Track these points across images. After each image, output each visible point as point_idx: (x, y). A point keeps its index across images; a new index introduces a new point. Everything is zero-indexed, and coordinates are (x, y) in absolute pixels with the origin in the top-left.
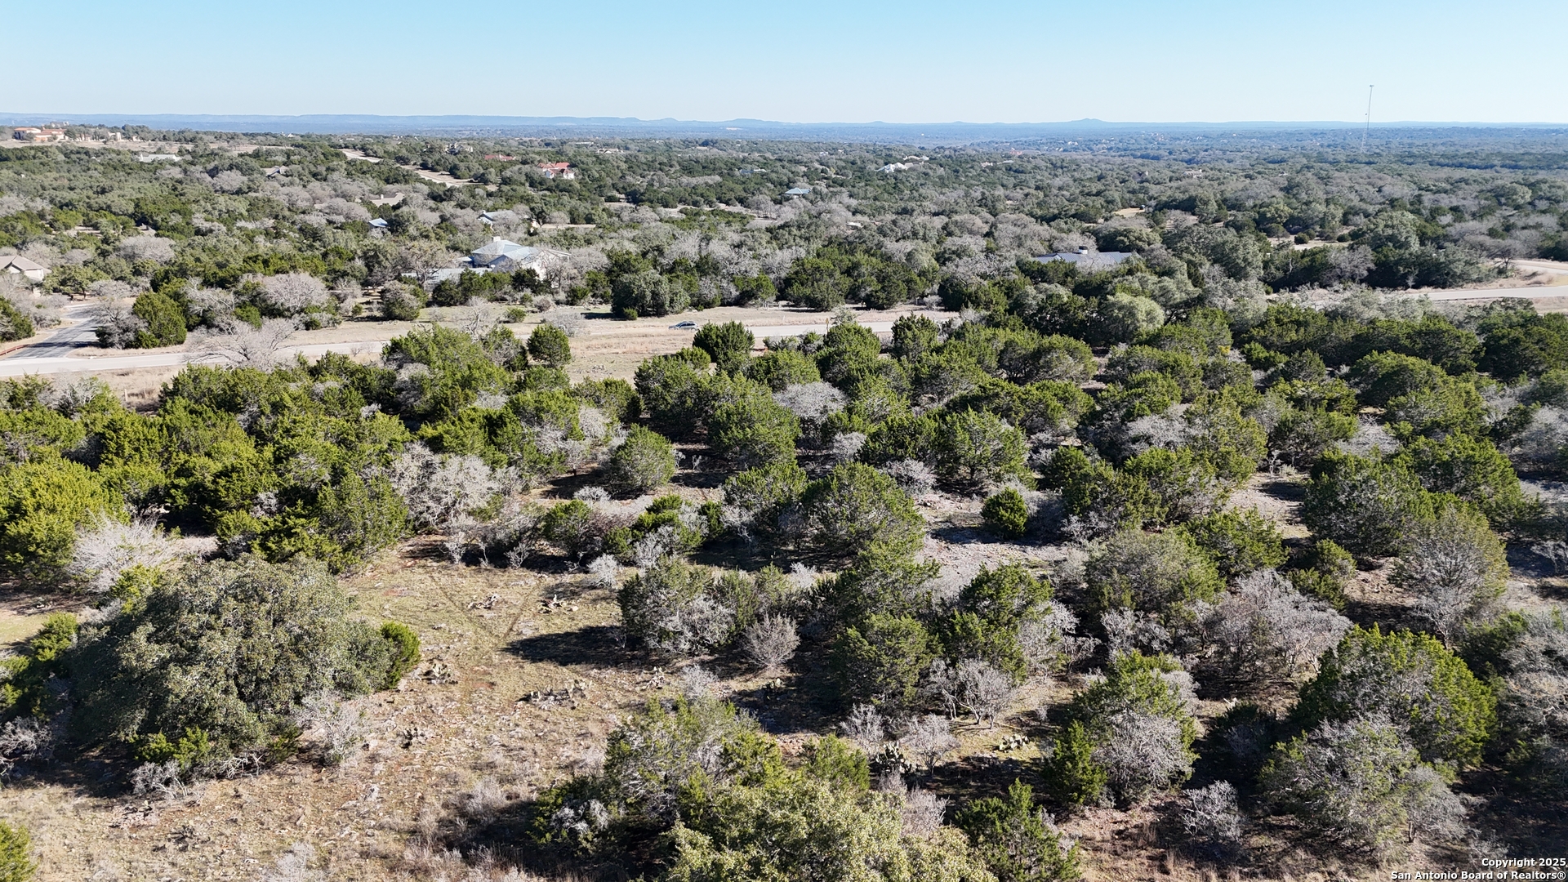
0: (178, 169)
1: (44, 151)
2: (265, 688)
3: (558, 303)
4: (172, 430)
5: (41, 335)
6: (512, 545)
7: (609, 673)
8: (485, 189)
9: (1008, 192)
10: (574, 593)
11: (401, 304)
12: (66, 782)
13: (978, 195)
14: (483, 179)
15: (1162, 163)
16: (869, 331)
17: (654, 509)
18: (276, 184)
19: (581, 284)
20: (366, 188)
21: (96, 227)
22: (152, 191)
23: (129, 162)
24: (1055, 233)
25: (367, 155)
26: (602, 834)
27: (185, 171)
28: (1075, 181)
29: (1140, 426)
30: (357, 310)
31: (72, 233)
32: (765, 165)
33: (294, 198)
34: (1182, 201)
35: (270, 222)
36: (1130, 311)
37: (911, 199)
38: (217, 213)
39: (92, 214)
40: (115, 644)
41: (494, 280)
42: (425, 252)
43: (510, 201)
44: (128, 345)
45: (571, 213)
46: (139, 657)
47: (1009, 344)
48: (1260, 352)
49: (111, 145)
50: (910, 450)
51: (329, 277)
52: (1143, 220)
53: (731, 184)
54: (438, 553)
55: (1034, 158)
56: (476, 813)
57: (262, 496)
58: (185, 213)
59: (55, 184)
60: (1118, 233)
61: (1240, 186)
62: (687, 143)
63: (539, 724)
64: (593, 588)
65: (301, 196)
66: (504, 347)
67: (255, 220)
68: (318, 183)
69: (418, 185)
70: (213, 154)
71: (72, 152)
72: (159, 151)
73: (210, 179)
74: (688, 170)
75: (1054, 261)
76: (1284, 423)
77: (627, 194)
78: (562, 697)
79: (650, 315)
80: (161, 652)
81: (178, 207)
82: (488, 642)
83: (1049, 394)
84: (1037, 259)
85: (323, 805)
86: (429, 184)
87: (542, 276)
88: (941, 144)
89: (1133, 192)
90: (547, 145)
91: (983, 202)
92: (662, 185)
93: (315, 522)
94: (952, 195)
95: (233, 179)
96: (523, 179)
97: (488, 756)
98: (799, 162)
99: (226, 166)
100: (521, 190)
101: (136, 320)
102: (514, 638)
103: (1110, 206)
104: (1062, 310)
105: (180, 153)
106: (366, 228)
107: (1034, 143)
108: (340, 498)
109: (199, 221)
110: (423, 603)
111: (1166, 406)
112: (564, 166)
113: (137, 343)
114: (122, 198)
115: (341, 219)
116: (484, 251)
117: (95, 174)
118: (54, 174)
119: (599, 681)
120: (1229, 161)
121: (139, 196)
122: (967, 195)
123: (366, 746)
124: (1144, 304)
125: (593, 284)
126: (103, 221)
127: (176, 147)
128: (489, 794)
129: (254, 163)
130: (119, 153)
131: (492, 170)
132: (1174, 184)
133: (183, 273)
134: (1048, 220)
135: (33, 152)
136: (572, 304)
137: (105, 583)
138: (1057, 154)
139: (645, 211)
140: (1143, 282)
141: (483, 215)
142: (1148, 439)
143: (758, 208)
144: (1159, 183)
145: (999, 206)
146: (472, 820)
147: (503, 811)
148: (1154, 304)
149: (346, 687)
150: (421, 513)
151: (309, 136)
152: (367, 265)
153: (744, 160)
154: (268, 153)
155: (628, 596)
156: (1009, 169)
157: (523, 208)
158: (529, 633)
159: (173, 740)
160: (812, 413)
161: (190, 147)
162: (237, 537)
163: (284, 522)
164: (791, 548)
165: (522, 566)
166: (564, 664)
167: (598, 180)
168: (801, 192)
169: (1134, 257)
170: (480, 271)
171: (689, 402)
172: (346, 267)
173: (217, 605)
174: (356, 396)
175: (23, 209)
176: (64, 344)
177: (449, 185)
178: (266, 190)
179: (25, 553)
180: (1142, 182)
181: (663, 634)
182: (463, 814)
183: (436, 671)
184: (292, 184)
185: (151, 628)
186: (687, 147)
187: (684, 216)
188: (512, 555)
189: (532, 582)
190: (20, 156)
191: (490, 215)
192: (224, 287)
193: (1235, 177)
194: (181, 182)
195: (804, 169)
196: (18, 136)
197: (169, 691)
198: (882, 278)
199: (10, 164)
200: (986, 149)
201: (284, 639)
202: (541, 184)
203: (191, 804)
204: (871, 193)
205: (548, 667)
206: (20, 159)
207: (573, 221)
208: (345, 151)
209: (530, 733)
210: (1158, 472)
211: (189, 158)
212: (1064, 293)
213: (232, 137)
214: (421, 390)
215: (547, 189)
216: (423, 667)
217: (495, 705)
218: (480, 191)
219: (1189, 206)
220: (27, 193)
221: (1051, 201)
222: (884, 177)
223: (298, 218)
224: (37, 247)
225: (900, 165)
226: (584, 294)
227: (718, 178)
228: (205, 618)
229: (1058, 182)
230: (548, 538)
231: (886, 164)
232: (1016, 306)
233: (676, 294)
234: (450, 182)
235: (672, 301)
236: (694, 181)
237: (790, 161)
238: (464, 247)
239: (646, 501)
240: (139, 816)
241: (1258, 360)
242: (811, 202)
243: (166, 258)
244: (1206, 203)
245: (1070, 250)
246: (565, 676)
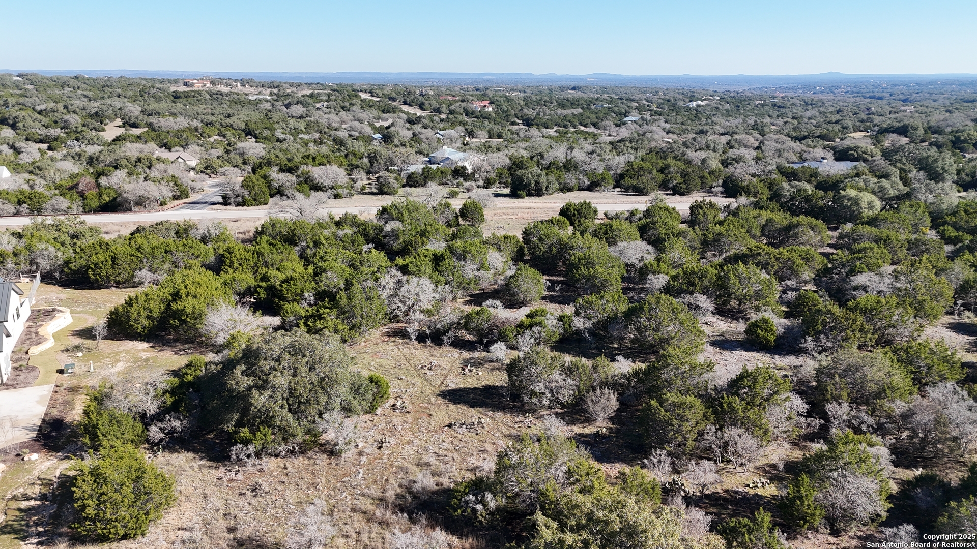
0: (269, 104)
1: (199, 92)
2: (303, 407)
3: (478, 187)
4: (260, 254)
5: (193, 197)
6: (445, 332)
7: (499, 415)
8: (439, 117)
9: (773, 121)
10: (480, 364)
11: (388, 185)
12: (195, 451)
13: (752, 122)
14: (438, 111)
15: (884, 102)
16: (674, 209)
17: (530, 316)
18: (321, 113)
19: (493, 175)
20: (371, 116)
21: (224, 136)
22: (255, 116)
23: (243, 99)
24: (804, 148)
25: (373, 96)
26: (491, 513)
27: (273, 105)
28: (820, 113)
29: (860, 279)
30: (363, 188)
31: (212, 140)
32: (611, 102)
33: (330, 121)
34: (898, 128)
35: (317, 135)
36: (856, 202)
37: (706, 124)
38: (288, 129)
39: (223, 129)
40: (224, 375)
41: (442, 172)
42: (403, 155)
43: (453, 124)
44: (238, 205)
45: (489, 132)
46: (237, 383)
47: (769, 221)
48: (951, 232)
49: (234, 90)
50: (698, 287)
51: (349, 168)
52: (869, 140)
53: (588, 114)
54: (403, 334)
55: (792, 98)
56: (418, 492)
57: (306, 295)
58: (272, 129)
59: (204, 112)
60: (849, 149)
61: (942, 118)
62: (562, 89)
63: (456, 442)
64: (491, 361)
65: (335, 119)
66: (446, 213)
67: (309, 133)
68: (344, 112)
69: (401, 114)
70: (288, 95)
71: (213, 94)
72: (260, 93)
73: (285, 109)
74: (562, 105)
75: (803, 167)
76: (967, 282)
77: (523, 121)
78: (471, 427)
79: (533, 196)
80: (250, 381)
81: (268, 125)
82: (429, 390)
83: (795, 255)
84: (791, 165)
85: (331, 478)
86: (407, 113)
87: (470, 170)
88: (728, 88)
89: (862, 121)
90: (477, 90)
91: (755, 127)
92: (545, 114)
93: (335, 312)
94: (734, 122)
95: (298, 110)
96: (462, 111)
97: (426, 458)
98: (633, 100)
99: (295, 102)
100: (460, 117)
101: (243, 190)
102: (444, 388)
103: (845, 130)
104: (808, 199)
105: (271, 94)
106: (370, 139)
107: (793, 88)
108: (349, 298)
109: (279, 134)
110: (393, 363)
111: (879, 267)
112: (486, 103)
113: (243, 203)
114: (238, 121)
115: (356, 134)
116: (437, 155)
117: (225, 106)
118: (204, 106)
119: (493, 419)
120: (934, 101)
121: (248, 119)
122: (744, 122)
123: (357, 446)
124: (866, 198)
125: (500, 175)
126: (228, 133)
127: (268, 91)
128: (425, 481)
129: (310, 101)
130: (238, 94)
131: (444, 105)
132: (893, 116)
133: (269, 164)
134: (800, 139)
135: (193, 93)
136: (487, 188)
137: (220, 340)
138: (808, 95)
139: (534, 131)
140: (866, 182)
141: (437, 133)
142: (865, 288)
143: (605, 129)
144: (881, 115)
145: (766, 130)
146: (415, 496)
147: (434, 493)
148: (874, 197)
149: (347, 410)
150: (394, 310)
151: (341, 85)
152: (370, 162)
153: (597, 99)
154: (318, 95)
155: (512, 368)
156: (774, 105)
157: (461, 128)
158: (452, 386)
159: (252, 432)
160: (633, 261)
161: (276, 91)
162: (292, 318)
163: (318, 311)
164: (616, 346)
165: (450, 345)
166: (472, 407)
167: (507, 111)
168: (634, 119)
169: (861, 165)
170: (434, 167)
171: (554, 250)
172: (358, 163)
173: (279, 356)
174: (361, 239)
175: (187, 125)
176: (205, 203)
177: (418, 115)
178: (317, 116)
179: (180, 320)
180: (869, 114)
181: (533, 394)
182: (410, 492)
183: (398, 405)
184: (330, 112)
185: (244, 367)
186: (562, 91)
187: (558, 134)
188: (445, 338)
189: (455, 356)
190: (187, 95)
191: (441, 133)
192: (290, 173)
193: (938, 111)
194: (270, 111)
195: (636, 104)
196: (186, 84)
197: (252, 404)
198: (684, 175)
199: (181, 100)
200: (759, 92)
201: (315, 379)
202: (472, 114)
203: (261, 470)
204: (680, 119)
205: (463, 408)
206: (186, 97)
207: (490, 137)
208: (360, 94)
209: (451, 447)
210: (871, 311)
211: (275, 97)
212: (809, 188)
213: (299, 85)
214: (397, 237)
215: (476, 117)
216: (391, 401)
217: (431, 428)
218: (436, 118)
219: (903, 131)
220: (189, 116)
221: (803, 127)
222: (689, 109)
223: (332, 133)
224: (193, 148)
225: (699, 102)
226: (494, 182)
227: (580, 111)
228: (272, 363)
229: (808, 114)
230: (466, 329)
231: (691, 101)
232: (775, 196)
233: (550, 183)
234: (419, 113)
235: (547, 187)
236: (565, 112)
237: (627, 100)
238: (426, 152)
239: (525, 310)
240: (233, 474)
241: (950, 238)
242: (640, 126)
243: (261, 155)
244: (916, 129)
245: (815, 159)
246: (473, 414)
